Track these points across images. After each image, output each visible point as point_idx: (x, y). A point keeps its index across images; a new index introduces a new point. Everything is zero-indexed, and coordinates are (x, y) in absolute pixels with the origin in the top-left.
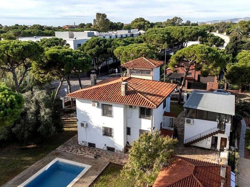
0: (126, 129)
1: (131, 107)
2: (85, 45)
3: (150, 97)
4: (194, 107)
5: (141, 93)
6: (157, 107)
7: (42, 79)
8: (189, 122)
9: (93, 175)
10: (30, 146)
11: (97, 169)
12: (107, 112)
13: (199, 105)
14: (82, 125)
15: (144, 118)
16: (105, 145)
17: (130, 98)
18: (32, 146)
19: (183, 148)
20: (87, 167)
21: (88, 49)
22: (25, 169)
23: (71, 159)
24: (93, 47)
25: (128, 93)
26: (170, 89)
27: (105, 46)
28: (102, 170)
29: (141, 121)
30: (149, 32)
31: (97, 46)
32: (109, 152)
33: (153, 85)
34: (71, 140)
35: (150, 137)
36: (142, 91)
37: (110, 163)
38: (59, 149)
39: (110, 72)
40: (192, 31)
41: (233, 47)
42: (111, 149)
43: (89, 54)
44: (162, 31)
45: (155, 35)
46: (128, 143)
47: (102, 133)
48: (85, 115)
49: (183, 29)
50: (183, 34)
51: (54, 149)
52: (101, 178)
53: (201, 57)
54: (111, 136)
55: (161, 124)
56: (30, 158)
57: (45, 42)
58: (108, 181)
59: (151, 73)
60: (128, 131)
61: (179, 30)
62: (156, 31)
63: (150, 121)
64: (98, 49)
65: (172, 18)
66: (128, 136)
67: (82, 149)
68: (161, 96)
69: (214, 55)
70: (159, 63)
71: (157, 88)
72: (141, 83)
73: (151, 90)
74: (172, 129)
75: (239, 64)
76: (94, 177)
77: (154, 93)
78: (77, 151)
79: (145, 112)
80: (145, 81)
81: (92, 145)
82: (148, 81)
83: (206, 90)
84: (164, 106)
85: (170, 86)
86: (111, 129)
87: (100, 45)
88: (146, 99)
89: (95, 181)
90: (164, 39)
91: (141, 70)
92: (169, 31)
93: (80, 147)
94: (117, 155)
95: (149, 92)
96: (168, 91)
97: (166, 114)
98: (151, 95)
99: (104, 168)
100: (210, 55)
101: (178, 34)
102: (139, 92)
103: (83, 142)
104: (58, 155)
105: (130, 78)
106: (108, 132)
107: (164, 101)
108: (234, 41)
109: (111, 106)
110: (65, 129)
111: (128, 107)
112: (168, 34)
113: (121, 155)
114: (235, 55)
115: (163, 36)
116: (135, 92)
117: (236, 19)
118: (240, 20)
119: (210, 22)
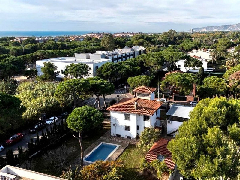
0: (137, 127)
1: (139, 115)
2: (102, 68)
3: (149, 110)
4: (171, 115)
5: (144, 108)
6: (152, 115)
7: (84, 98)
8: (169, 122)
9: (122, 149)
10: (85, 137)
11: (123, 146)
12: (127, 118)
13: (174, 113)
14: (114, 125)
15: (146, 120)
16: (126, 135)
17: (139, 111)
18: (86, 137)
19: (167, 136)
20: (118, 146)
21: (105, 72)
22: (88, 147)
23: (110, 143)
24: (108, 70)
25: (138, 108)
26: (160, 105)
27: (117, 70)
28: (126, 147)
29: (144, 122)
30: (148, 56)
31: (111, 70)
32: (128, 139)
33: (150, 103)
34: (106, 133)
35: (149, 129)
36: (145, 107)
37: (130, 144)
38: (101, 138)
39: (120, 86)
40: (179, 56)
41: (201, 74)
42: (129, 137)
43: (106, 75)
44: (158, 55)
45: (152, 58)
46: (138, 134)
47: (124, 129)
48: (115, 119)
49: (173, 55)
50: (172, 58)
51: (99, 138)
52: (126, 150)
53: (179, 84)
54: (129, 130)
55: (155, 123)
56: (88, 143)
57: (74, 67)
58: (130, 151)
59: (149, 95)
60: (138, 128)
61: (170, 55)
62: (153, 55)
63: (149, 122)
64: (112, 72)
65: (168, 31)
66: (138, 130)
67: (114, 138)
68: (154, 109)
69: (186, 83)
70: (154, 90)
71: (153, 105)
72: (144, 102)
73: (149, 106)
74: (161, 126)
75: (205, 86)
76: (123, 150)
77: (151, 108)
78: (111, 139)
79: (147, 118)
80: (146, 101)
81: (119, 136)
82: (148, 101)
83: (186, 101)
84: (157, 114)
85: (159, 103)
86: (129, 127)
87: (113, 69)
88: (147, 111)
89: (124, 151)
90: (159, 62)
91: (144, 94)
92: (162, 56)
93: (113, 137)
94: (133, 140)
95: (148, 107)
96: (158, 106)
97: (157, 118)
98: (149, 109)
99: (127, 146)
100: (183, 83)
101: (169, 58)
102: (143, 107)
103: (114, 134)
104: (102, 141)
105: (138, 99)
106: (127, 128)
107: (157, 112)
108: (202, 71)
109: (129, 115)
110: (104, 128)
111: (138, 115)
112: (162, 57)
113: (134, 140)
114: (202, 79)
115: (158, 60)
116: (141, 107)
117: (230, 26)
118: (233, 26)
119: (205, 28)
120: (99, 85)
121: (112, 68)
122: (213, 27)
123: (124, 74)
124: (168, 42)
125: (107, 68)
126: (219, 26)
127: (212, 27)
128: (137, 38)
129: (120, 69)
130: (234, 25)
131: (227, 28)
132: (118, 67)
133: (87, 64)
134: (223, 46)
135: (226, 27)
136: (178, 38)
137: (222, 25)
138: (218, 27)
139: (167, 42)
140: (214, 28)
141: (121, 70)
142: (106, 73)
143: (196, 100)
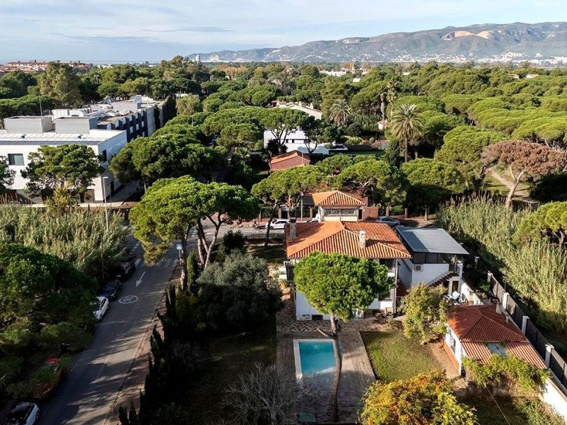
8: (418, 269)
25: (367, 244)
37: (361, 331)
44: (244, 117)
68: (397, 243)
78: (307, 328)
85: (385, 228)
88: (392, 248)
91: (343, 209)
92: (255, 117)
102: (376, 241)
103: (304, 316)
117: (268, 50)
118: (274, 51)
119: (216, 53)
120: (227, 198)
121: (162, 152)
122: (234, 52)
123: (195, 167)
124: (189, 87)
125: (151, 153)
126: (245, 51)
127: (232, 52)
128: (119, 74)
129: (184, 155)
130: (277, 49)
131: (262, 57)
132: (178, 150)
133: (88, 146)
134: (337, 93)
135: (261, 52)
136: (196, 76)
137: (252, 49)
138: (244, 53)
139: (185, 85)
140: (235, 54)
141: (186, 157)
142: (150, 167)
143: (383, 215)
